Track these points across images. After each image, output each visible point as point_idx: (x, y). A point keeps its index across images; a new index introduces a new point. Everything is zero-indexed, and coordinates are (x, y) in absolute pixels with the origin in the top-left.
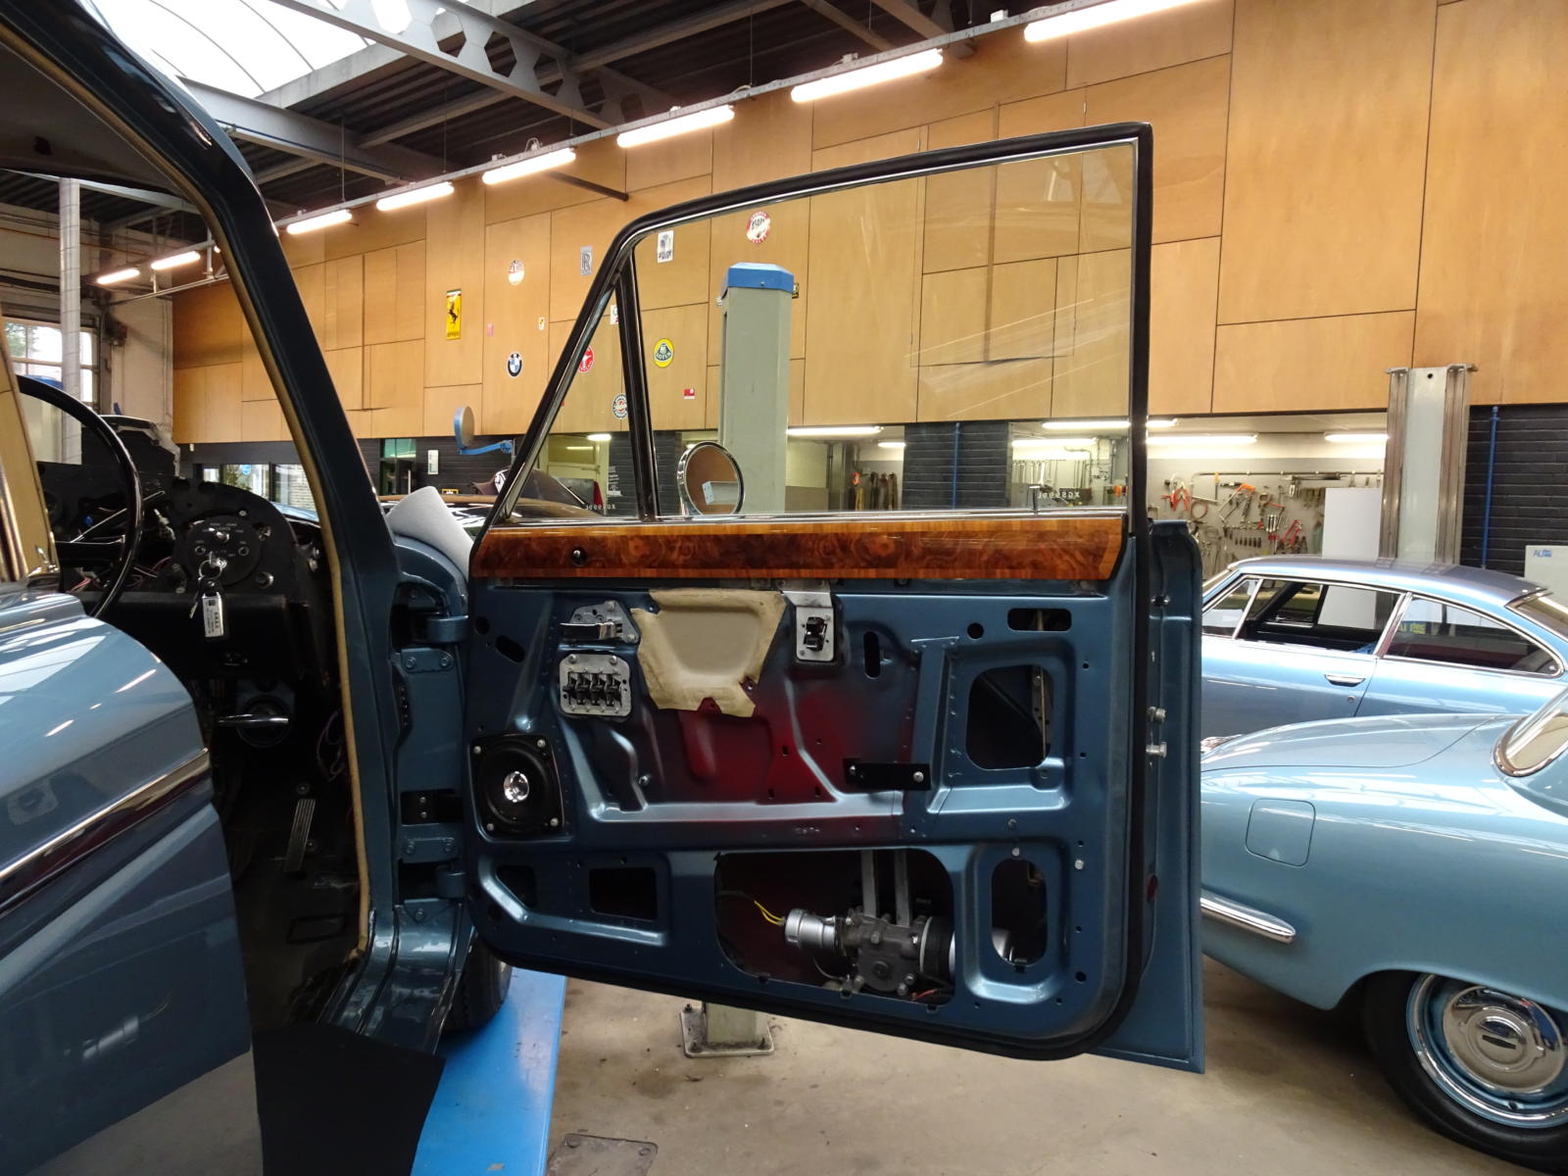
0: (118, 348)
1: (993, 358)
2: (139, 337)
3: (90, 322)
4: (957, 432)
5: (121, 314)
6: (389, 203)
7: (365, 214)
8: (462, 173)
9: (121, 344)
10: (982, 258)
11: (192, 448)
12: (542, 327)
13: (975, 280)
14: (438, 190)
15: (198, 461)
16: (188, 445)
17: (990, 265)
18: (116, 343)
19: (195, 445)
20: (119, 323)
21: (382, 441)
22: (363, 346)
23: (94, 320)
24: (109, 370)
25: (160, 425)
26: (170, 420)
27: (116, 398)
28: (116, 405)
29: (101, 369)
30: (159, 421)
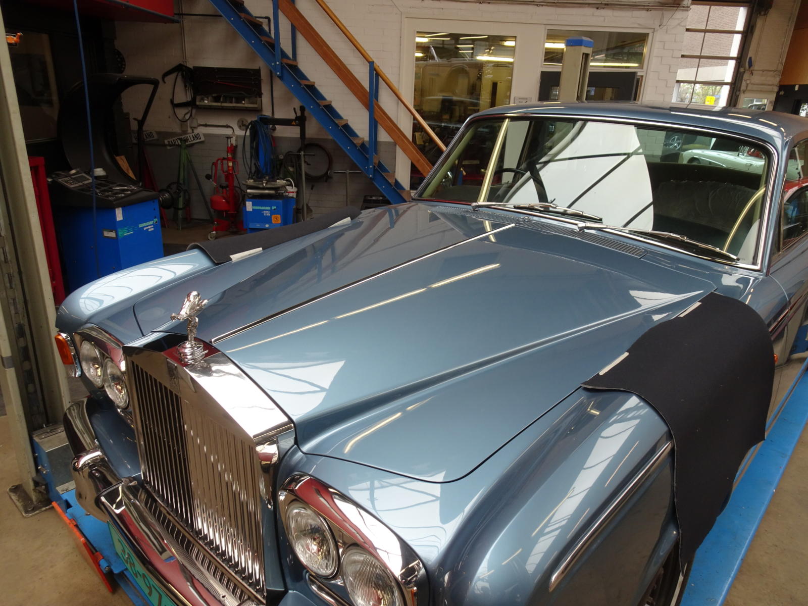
0: (762, 17)
2: (777, 6)
9: (765, 14)
11: (797, 88)
15: (798, 98)
16: (795, 86)
24: (752, 33)
25: (774, 71)
26: (781, 67)
27: (751, 54)
28: (750, 58)
29: (747, 34)
30: (774, 69)
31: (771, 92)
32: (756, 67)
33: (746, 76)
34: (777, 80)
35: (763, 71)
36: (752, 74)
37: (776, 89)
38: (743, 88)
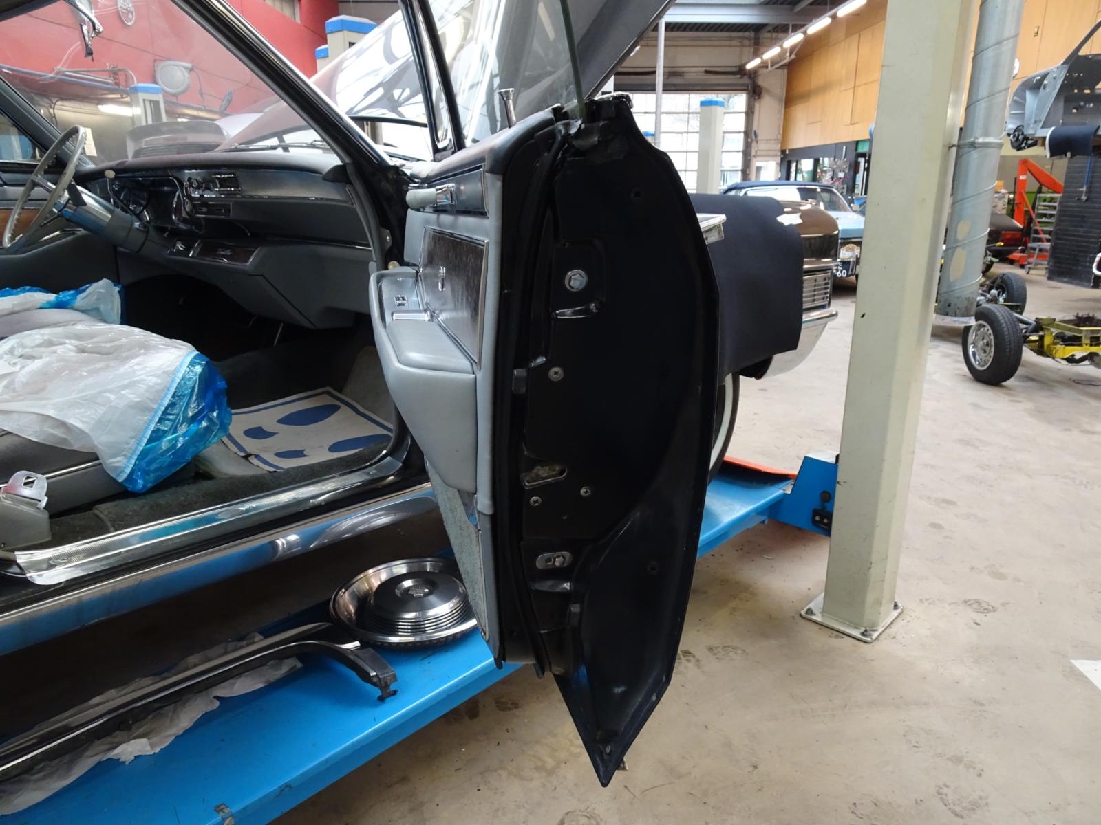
0: (758, 101)
2: (768, 92)
3: (746, 88)
5: (761, 82)
6: (842, 12)
9: (760, 98)
11: (787, 152)
15: (789, 159)
18: (757, 98)
19: (789, 150)
20: (759, 87)
21: (857, 143)
22: (854, 87)
23: (748, 86)
24: (753, 113)
25: (775, 140)
26: (780, 137)
27: (755, 128)
28: (755, 131)
29: (750, 113)
30: (774, 137)
31: (776, 156)
32: (759, 138)
33: (754, 145)
34: (778, 147)
35: (767, 140)
36: (757, 142)
37: (779, 153)
38: (753, 153)
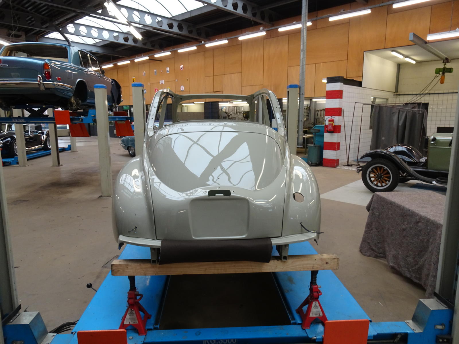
1: (215, 91)
4: (211, 103)
6: (119, 64)
7: (115, 65)
8: (131, 59)
10: (212, 75)
12: (149, 84)
13: (212, 78)
14: (128, 62)
17: (214, 76)
21: (123, 106)
